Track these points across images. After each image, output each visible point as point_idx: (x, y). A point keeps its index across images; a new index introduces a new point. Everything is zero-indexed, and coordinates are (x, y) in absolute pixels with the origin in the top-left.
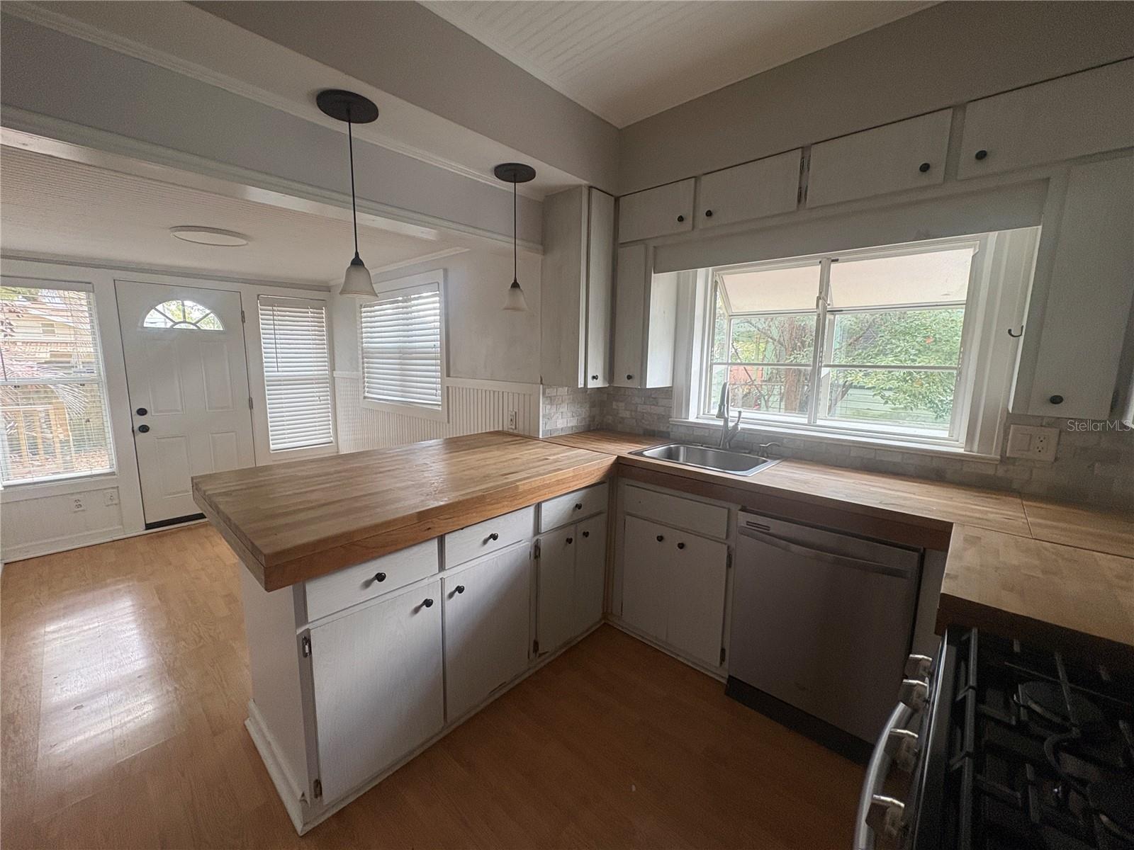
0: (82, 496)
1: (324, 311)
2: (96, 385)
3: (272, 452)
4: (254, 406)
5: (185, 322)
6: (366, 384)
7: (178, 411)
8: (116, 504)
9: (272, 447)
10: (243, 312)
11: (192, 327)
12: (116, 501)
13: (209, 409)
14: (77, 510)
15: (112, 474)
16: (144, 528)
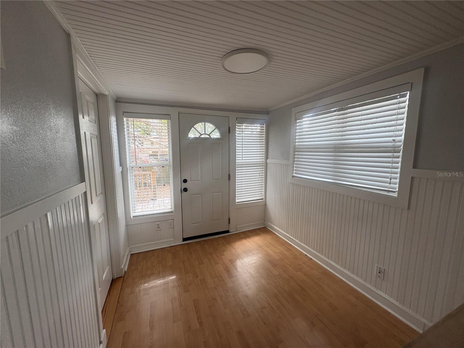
0: (160, 223)
1: (264, 126)
2: (168, 167)
3: (237, 204)
4: (231, 179)
5: (205, 134)
6: (295, 168)
7: (199, 180)
8: (172, 228)
9: (237, 201)
10: (229, 128)
11: (207, 136)
12: (172, 227)
13: (212, 180)
14: (158, 229)
15: (172, 212)
16: (182, 240)
